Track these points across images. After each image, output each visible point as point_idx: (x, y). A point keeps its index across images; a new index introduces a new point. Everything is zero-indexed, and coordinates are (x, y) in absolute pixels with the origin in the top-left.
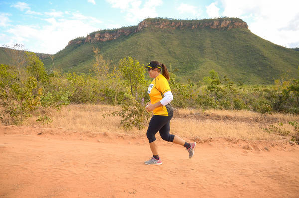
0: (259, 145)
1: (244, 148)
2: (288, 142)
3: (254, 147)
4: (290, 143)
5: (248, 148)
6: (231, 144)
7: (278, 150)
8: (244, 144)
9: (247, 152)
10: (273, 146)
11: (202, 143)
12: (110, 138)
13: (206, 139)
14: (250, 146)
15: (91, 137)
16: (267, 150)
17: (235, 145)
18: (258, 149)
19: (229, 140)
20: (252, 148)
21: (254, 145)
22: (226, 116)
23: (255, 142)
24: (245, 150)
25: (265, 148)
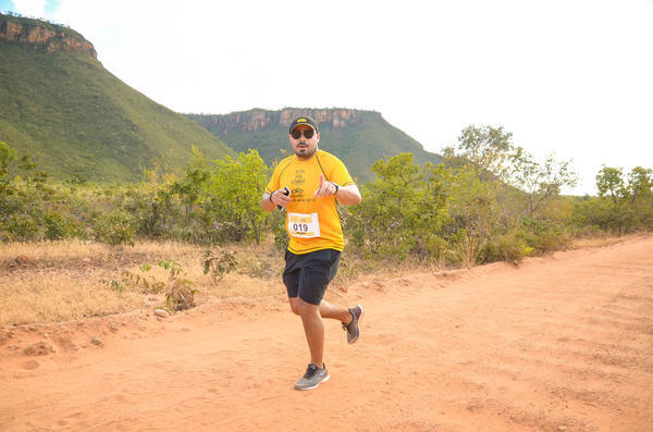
0: (77, 334)
1: (29, 352)
2: (151, 313)
3: (62, 342)
4: (156, 314)
5: (42, 350)
7: (126, 338)
8: (31, 341)
9: (37, 365)
10: (113, 330)
14: (49, 343)
16: (97, 343)
18: (73, 346)
20: (55, 348)
21: (62, 336)
22: (16, 261)
23: (66, 329)
24: (32, 358)
25: (93, 342)
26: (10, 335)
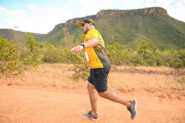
0: (172, 94)
1: (160, 96)
3: (168, 96)
5: (163, 97)
6: (149, 93)
8: (160, 94)
9: (162, 101)
10: (184, 95)
11: (126, 92)
12: (57, 88)
13: (130, 89)
14: (165, 95)
15: (43, 87)
16: (179, 98)
17: (152, 94)
18: (171, 97)
19: (148, 90)
20: (166, 97)
21: (168, 94)
22: (150, 71)
23: (169, 92)
24: (160, 98)
25: (178, 97)
26: (155, 91)
